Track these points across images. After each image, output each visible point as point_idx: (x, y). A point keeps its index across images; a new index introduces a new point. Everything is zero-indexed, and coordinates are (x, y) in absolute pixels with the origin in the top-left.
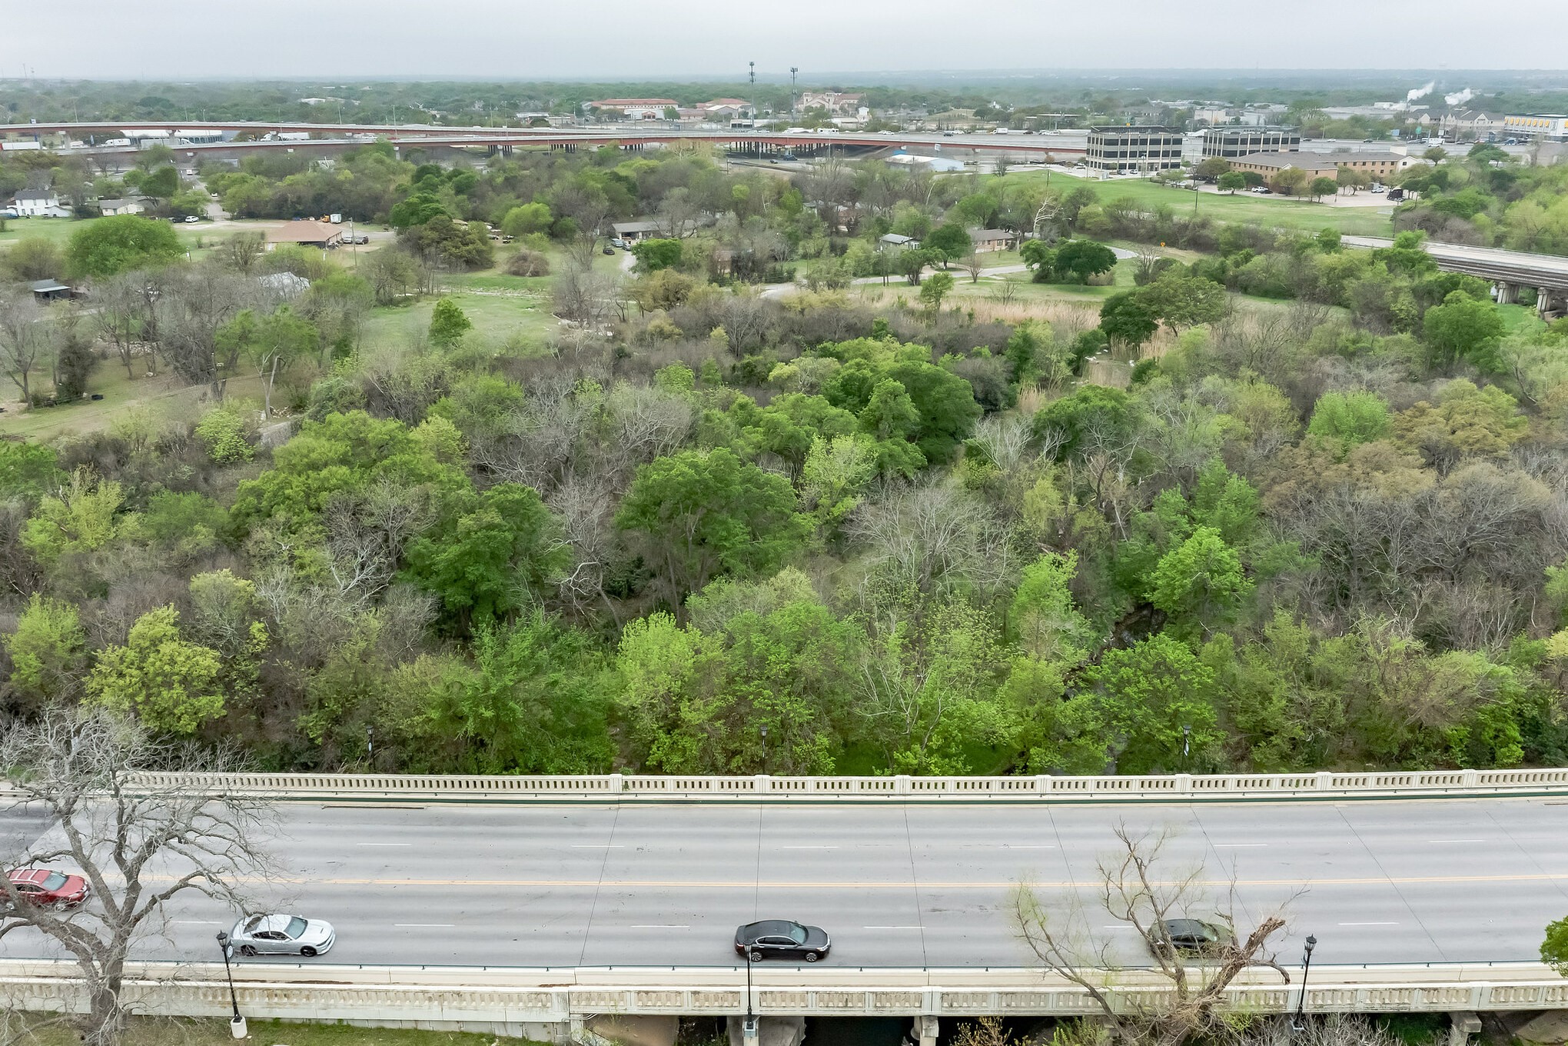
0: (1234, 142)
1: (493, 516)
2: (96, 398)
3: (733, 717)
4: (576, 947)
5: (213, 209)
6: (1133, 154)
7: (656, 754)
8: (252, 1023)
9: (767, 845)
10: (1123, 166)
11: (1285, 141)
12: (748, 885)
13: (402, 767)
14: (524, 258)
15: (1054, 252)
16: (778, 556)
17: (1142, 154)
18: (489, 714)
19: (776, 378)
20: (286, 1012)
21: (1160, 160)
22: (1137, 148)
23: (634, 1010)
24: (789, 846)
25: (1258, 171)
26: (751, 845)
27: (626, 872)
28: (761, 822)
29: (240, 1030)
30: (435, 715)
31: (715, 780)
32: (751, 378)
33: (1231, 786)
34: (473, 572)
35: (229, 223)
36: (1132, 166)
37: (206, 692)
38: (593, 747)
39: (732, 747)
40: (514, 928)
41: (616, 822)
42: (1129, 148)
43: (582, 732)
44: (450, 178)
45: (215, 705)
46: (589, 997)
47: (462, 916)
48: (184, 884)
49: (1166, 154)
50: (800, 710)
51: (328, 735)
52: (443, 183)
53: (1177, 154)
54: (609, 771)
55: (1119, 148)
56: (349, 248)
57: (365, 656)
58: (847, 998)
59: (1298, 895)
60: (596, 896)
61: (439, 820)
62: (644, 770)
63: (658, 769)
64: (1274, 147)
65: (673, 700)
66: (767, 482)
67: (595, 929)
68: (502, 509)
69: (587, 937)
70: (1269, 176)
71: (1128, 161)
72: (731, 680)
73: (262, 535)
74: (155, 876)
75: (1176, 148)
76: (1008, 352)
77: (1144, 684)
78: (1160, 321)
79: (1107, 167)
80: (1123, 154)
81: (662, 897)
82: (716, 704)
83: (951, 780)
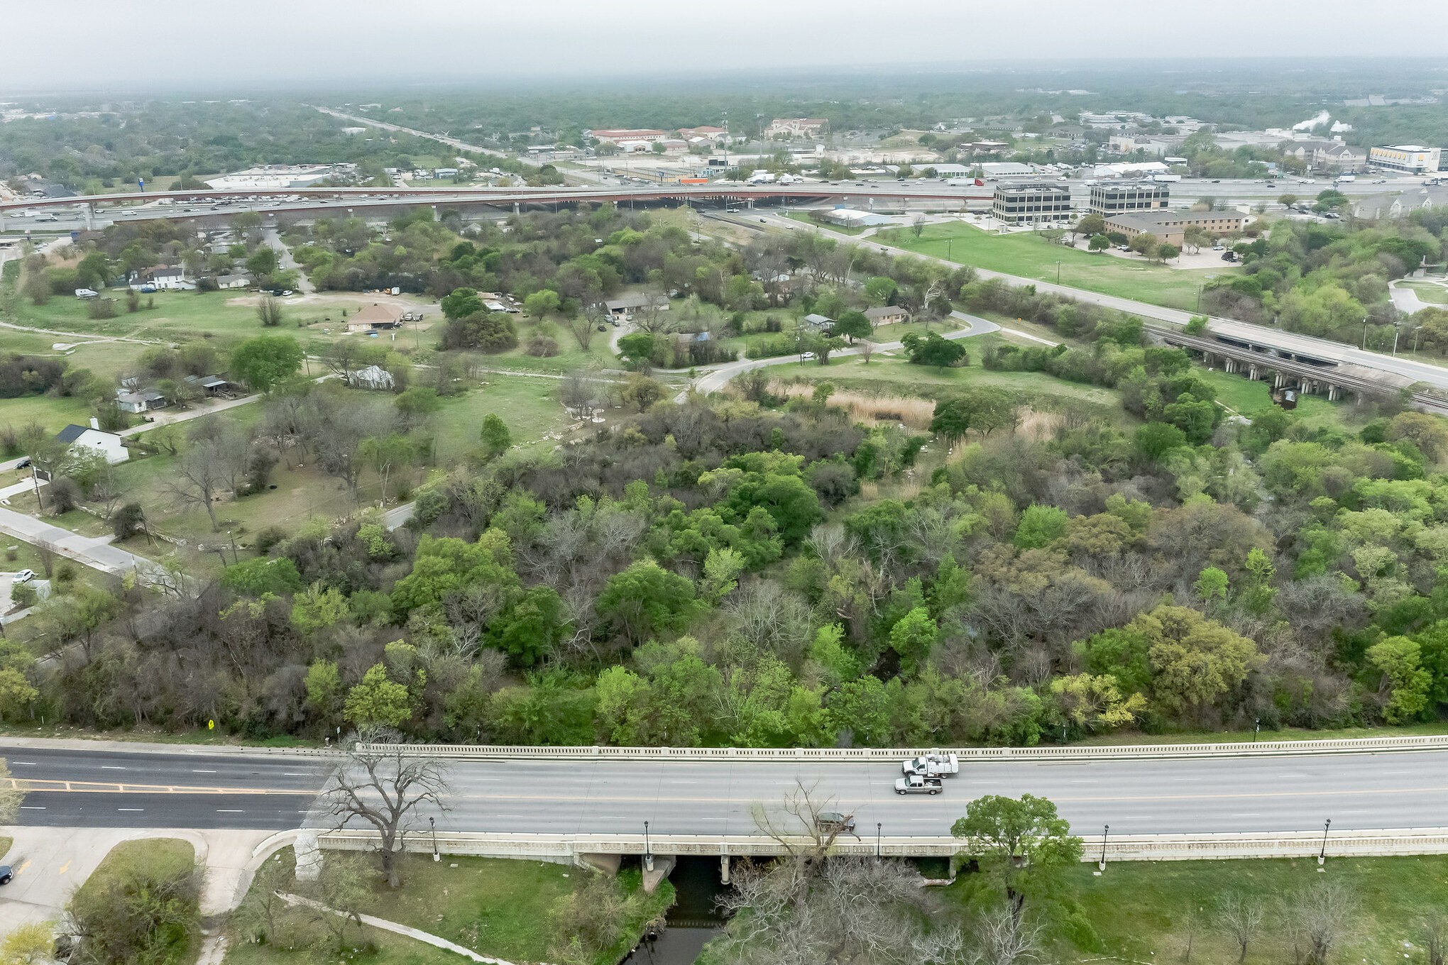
1: (534, 608)
2: (273, 487)
3: (652, 718)
4: (576, 826)
5: (303, 283)
6: (1030, 209)
7: (615, 736)
8: (441, 855)
9: (664, 781)
10: (1021, 219)
11: (1156, 195)
12: (654, 799)
13: (492, 742)
14: (540, 343)
15: (924, 341)
16: (683, 625)
17: (1037, 209)
18: (535, 719)
19: (703, 483)
20: (455, 851)
21: (1053, 213)
22: (1033, 204)
23: (600, 851)
24: (674, 782)
25: (1123, 232)
26: (657, 781)
27: (599, 793)
28: (663, 770)
29: (437, 858)
30: (510, 719)
31: (642, 749)
32: (686, 482)
33: (891, 754)
34: (523, 638)
35: (315, 296)
36: (1029, 218)
37: (402, 707)
38: (585, 732)
39: (653, 732)
40: (548, 818)
41: (595, 769)
42: (1026, 204)
43: (579, 725)
44: (481, 255)
45: (407, 713)
46: (581, 845)
47: (526, 812)
48: (422, 797)
49: (1057, 208)
50: (685, 715)
51: (457, 725)
52: (476, 261)
53: (1066, 208)
54: (592, 744)
55: (1017, 205)
56: (411, 326)
57: (474, 686)
58: (688, 847)
59: (862, 806)
60: (585, 804)
61: (513, 768)
62: (609, 743)
63: (615, 744)
64: (1147, 200)
65: (624, 710)
66: (680, 583)
67: (584, 818)
68: (538, 603)
69: (581, 821)
70: (1131, 235)
71: (1026, 214)
72: (651, 699)
73: (415, 618)
74: (409, 795)
75: (1066, 203)
76: (858, 455)
77: (855, 703)
79: (1008, 219)
80: (1022, 209)
81: (614, 804)
82: (644, 712)
83: (755, 750)
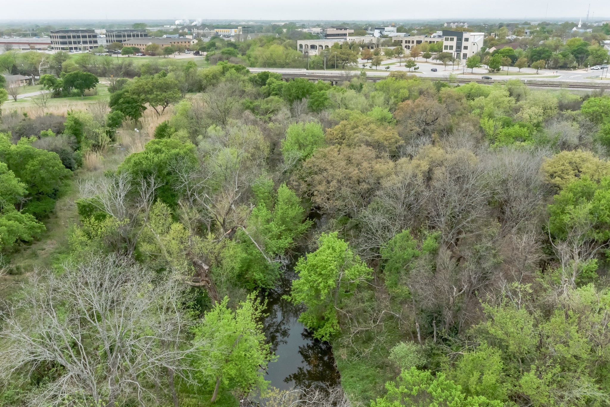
0: (120, 36)
6: (75, 43)
10: (71, 49)
11: (141, 36)
15: (60, 80)
17: (79, 43)
21: (89, 45)
22: (76, 40)
25: (136, 47)
36: (76, 48)
42: (72, 40)
49: (90, 42)
53: (96, 42)
55: (67, 40)
70: (142, 48)
71: (73, 46)
75: (95, 39)
76: (66, 131)
78: (147, 105)
79: (63, 49)
80: (70, 43)
